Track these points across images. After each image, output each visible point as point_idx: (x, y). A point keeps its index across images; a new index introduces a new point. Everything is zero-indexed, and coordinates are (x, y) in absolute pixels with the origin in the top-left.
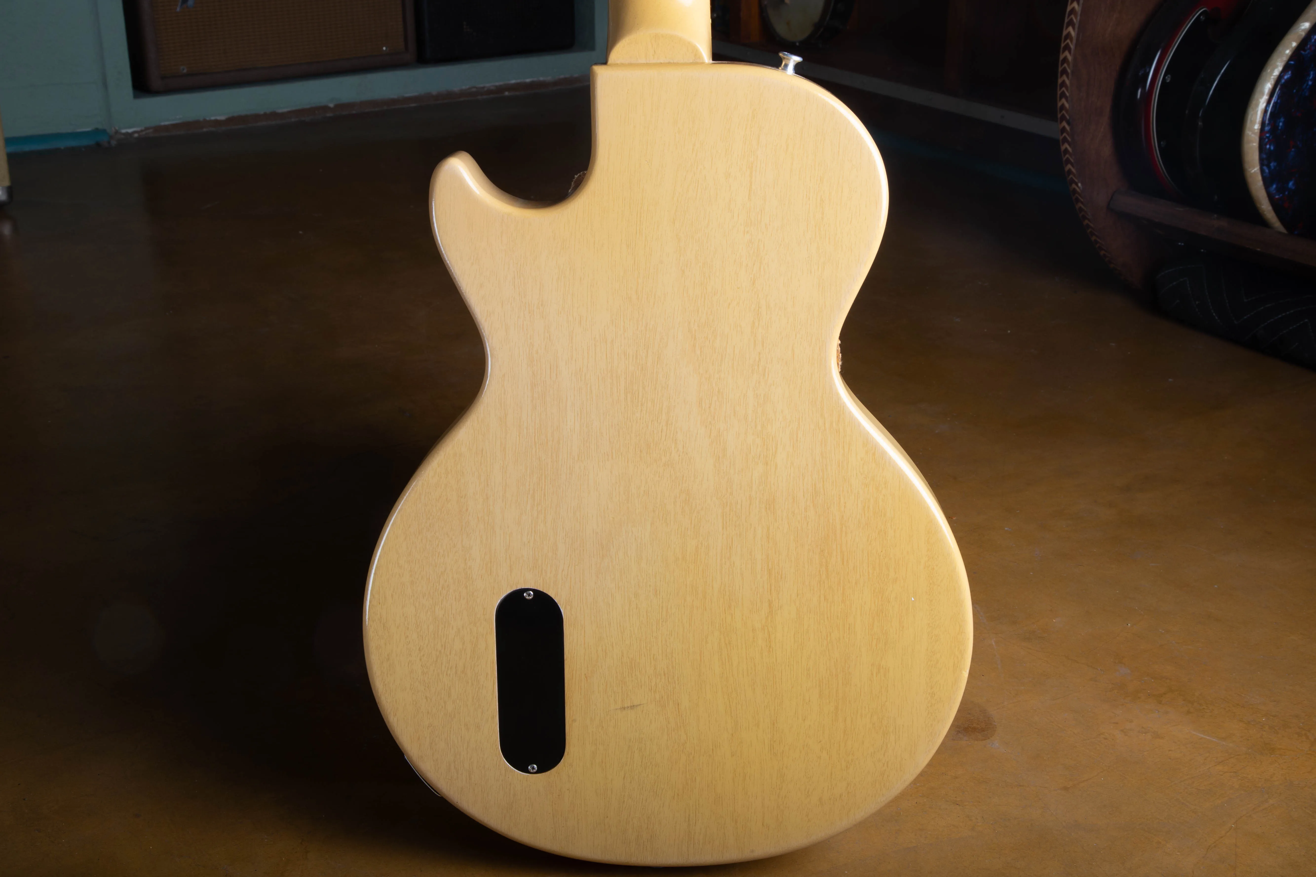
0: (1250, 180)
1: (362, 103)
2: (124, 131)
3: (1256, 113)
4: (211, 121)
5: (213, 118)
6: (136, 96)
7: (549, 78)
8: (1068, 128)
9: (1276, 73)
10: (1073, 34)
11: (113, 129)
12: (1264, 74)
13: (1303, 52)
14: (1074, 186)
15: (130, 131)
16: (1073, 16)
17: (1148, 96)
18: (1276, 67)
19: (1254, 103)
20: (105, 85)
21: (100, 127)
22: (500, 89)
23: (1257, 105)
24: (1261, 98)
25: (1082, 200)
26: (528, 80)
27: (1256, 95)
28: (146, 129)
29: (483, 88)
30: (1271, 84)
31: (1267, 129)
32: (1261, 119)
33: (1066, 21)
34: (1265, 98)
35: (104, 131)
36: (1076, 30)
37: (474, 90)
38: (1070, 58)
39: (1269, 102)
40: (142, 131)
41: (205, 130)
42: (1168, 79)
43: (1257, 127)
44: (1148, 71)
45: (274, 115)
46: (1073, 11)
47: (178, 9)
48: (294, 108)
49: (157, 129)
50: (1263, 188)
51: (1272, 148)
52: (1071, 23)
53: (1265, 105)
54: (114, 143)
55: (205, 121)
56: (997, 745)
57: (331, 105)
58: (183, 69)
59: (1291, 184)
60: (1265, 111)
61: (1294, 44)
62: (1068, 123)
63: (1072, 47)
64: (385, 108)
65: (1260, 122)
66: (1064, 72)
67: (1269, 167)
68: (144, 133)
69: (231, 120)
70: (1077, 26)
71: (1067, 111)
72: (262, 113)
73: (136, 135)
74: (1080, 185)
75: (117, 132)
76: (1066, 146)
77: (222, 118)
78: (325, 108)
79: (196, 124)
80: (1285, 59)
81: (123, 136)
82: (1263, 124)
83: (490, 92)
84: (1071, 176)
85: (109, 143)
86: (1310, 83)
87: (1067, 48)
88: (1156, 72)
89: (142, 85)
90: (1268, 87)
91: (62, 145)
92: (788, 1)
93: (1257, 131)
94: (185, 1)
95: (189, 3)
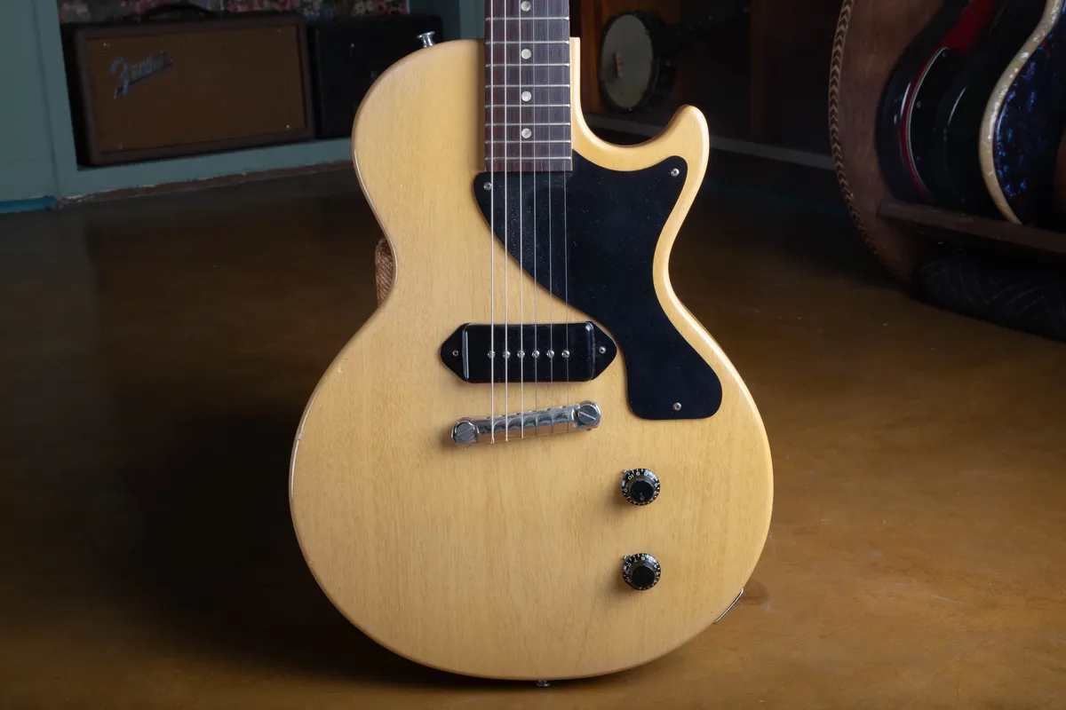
0: (987, 181)
1: (270, 172)
2: (70, 198)
3: (989, 126)
4: (143, 188)
5: (144, 186)
8: (839, 148)
9: (1003, 93)
10: (838, 71)
11: (61, 196)
12: (993, 95)
13: (1024, 77)
14: (847, 196)
15: (74, 197)
16: (837, 57)
17: (902, 119)
18: (1003, 89)
19: (986, 117)
20: (53, 159)
21: (49, 195)
23: (989, 120)
24: (992, 114)
25: (855, 208)
27: (988, 111)
28: (89, 195)
30: (999, 102)
31: (998, 138)
32: (993, 132)
33: (832, 61)
34: (995, 113)
35: (52, 198)
36: (840, 67)
38: (837, 90)
39: (998, 117)
40: (84, 197)
41: (137, 196)
42: (919, 105)
43: (990, 137)
44: (901, 99)
45: (195, 183)
46: (837, 53)
48: (212, 177)
49: (98, 195)
51: (1004, 154)
52: (836, 62)
53: (995, 119)
54: (61, 207)
55: (138, 188)
58: (119, 146)
59: (1022, 185)
60: (996, 125)
61: (1017, 70)
63: (838, 81)
64: (289, 175)
65: (993, 134)
66: (833, 102)
67: (1002, 169)
68: (86, 199)
69: (159, 187)
70: (841, 63)
71: (836, 133)
72: (185, 181)
73: (80, 201)
74: (852, 195)
75: (64, 199)
76: (839, 163)
77: (152, 186)
78: (240, 176)
79: (130, 191)
80: (1010, 82)
81: (68, 202)
82: (995, 135)
84: (845, 188)
85: (57, 207)
86: (1032, 101)
87: (834, 82)
88: (907, 101)
89: (84, 160)
90: (997, 105)
91: (17, 209)
92: (620, 75)
93: (991, 141)
94: (121, 89)
95: (125, 91)
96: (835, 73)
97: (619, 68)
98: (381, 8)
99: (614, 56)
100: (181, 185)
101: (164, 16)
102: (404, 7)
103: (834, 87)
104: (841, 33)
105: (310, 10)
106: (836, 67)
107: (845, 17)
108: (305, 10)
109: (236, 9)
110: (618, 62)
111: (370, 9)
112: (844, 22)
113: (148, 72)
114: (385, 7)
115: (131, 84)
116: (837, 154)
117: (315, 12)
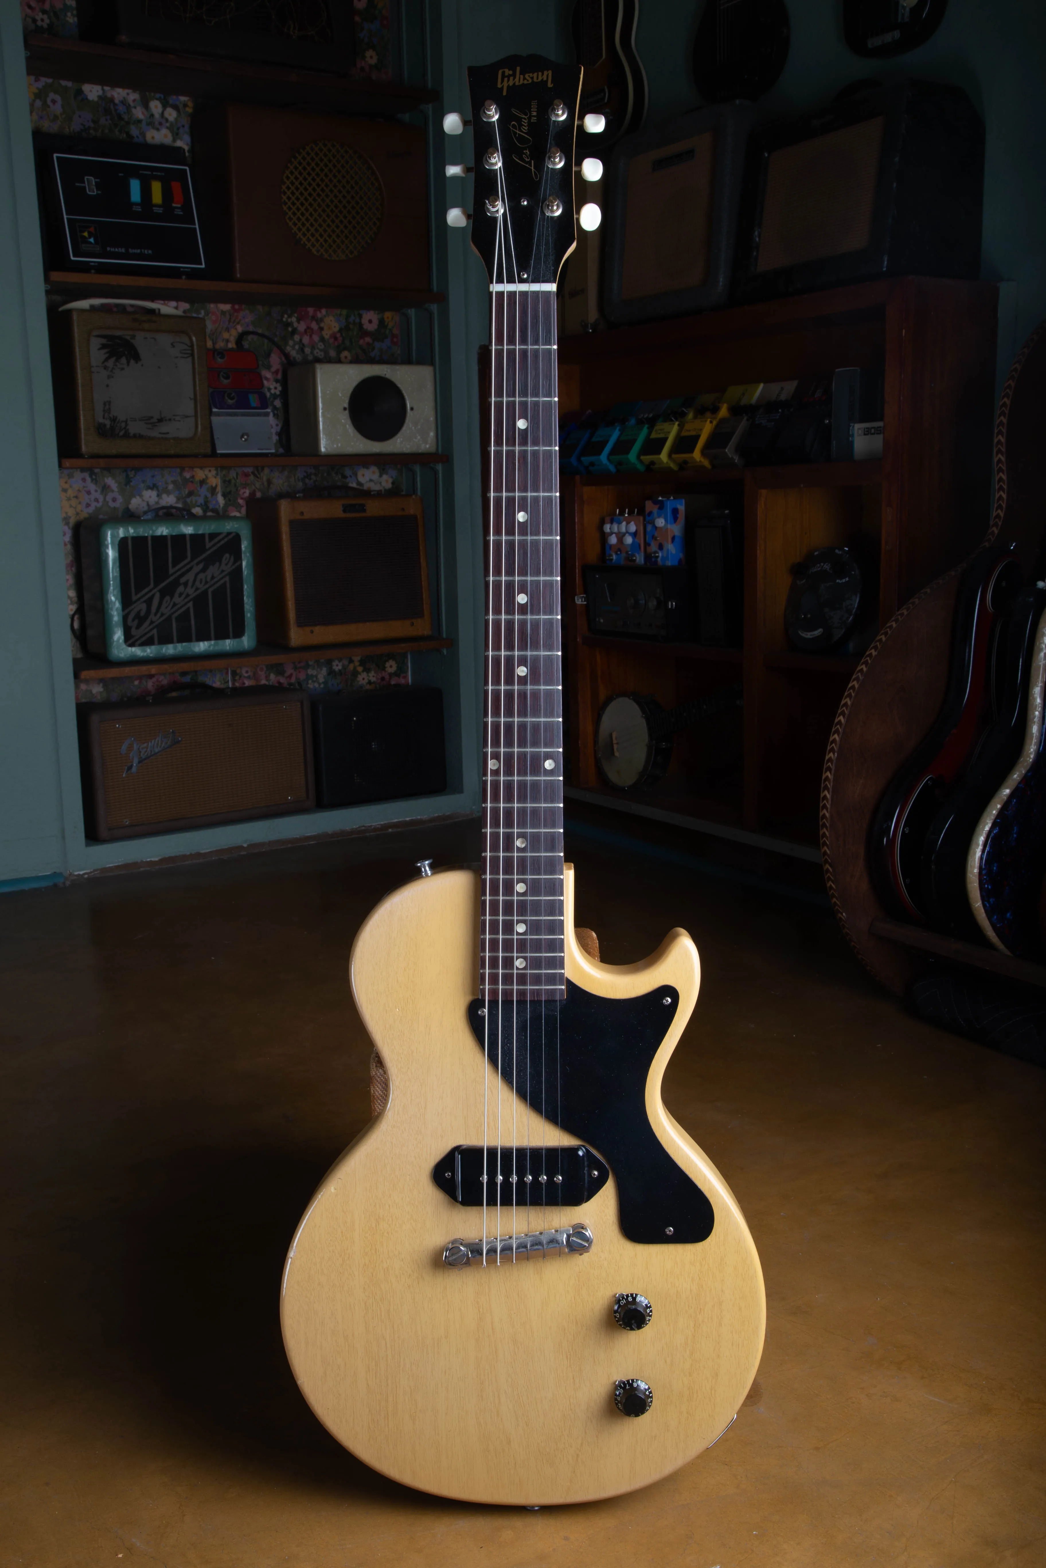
0: (975, 912)
1: (270, 843)
2: (76, 873)
3: (975, 861)
4: (147, 862)
5: (148, 860)
6: (87, 845)
7: (425, 817)
8: (831, 869)
9: (987, 828)
10: (828, 796)
11: (68, 872)
12: (978, 830)
13: (1006, 813)
14: (839, 915)
15: (81, 873)
16: (827, 783)
17: (892, 842)
18: (987, 823)
19: (971, 852)
20: (63, 837)
21: (57, 871)
22: (385, 827)
23: (975, 853)
24: (978, 848)
25: (847, 926)
26: (408, 819)
27: (973, 846)
28: (95, 870)
29: (371, 826)
30: (984, 837)
31: (984, 872)
32: (978, 865)
33: (822, 786)
34: (980, 847)
35: (60, 874)
36: (831, 793)
37: (363, 828)
38: (827, 815)
39: (983, 851)
40: (91, 872)
41: (142, 869)
42: (907, 831)
43: (976, 871)
44: (890, 824)
45: (198, 855)
46: (827, 778)
47: (124, 776)
48: (215, 849)
49: (104, 870)
50: (986, 918)
51: (990, 887)
52: (826, 788)
53: (980, 853)
54: (68, 883)
55: (142, 862)
56: (763, 1410)
57: (245, 845)
58: (126, 822)
59: (1008, 915)
60: (981, 858)
61: (999, 806)
63: (828, 806)
64: (289, 845)
65: (978, 867)
66: (824, 825)
67: (989, 902)
68: (93, 874)
69: (163, 861)
70: (831, 790)
71: (828, 856)
72: (188, 854)
73: (86, 876)
74: (844, 914)
75: (71, 874)
76: (831, 883)
77: (157, 859)
78: (241, 848)
79: (135, 865)
80: (993, 818)
81: (76, 877)
82: (980, 868)
83: (376, 829)
84: (836, 907)
85: (64, 883)
86: (1015, 836)
87: (824, 807)
88: (897, 824)
89: (93, 835)
90: (982, 839)
91: (26, 887)
92: (617, 754)
93: (977, 874)
94: (130, 768)
95: (134, 769)
96: (825, 797)
97: (615, 747)
98: (383, 679)
99: (611, 735)
100: (184, 857)
101: (174, 694)
102: (405, 677)
103: (825, 811)
104: (830, 760)
105: (313, 682)
106: (826, 792)
107: (834, 745)
108: (310, 682)
109: (244, 684)
110: (614, 741)
111: (373, 679)
112: (832, 750)
113: (157, 750)
114: (387, 677)
115: (140, 762)
116: (829, 874)
117: (320, 684)
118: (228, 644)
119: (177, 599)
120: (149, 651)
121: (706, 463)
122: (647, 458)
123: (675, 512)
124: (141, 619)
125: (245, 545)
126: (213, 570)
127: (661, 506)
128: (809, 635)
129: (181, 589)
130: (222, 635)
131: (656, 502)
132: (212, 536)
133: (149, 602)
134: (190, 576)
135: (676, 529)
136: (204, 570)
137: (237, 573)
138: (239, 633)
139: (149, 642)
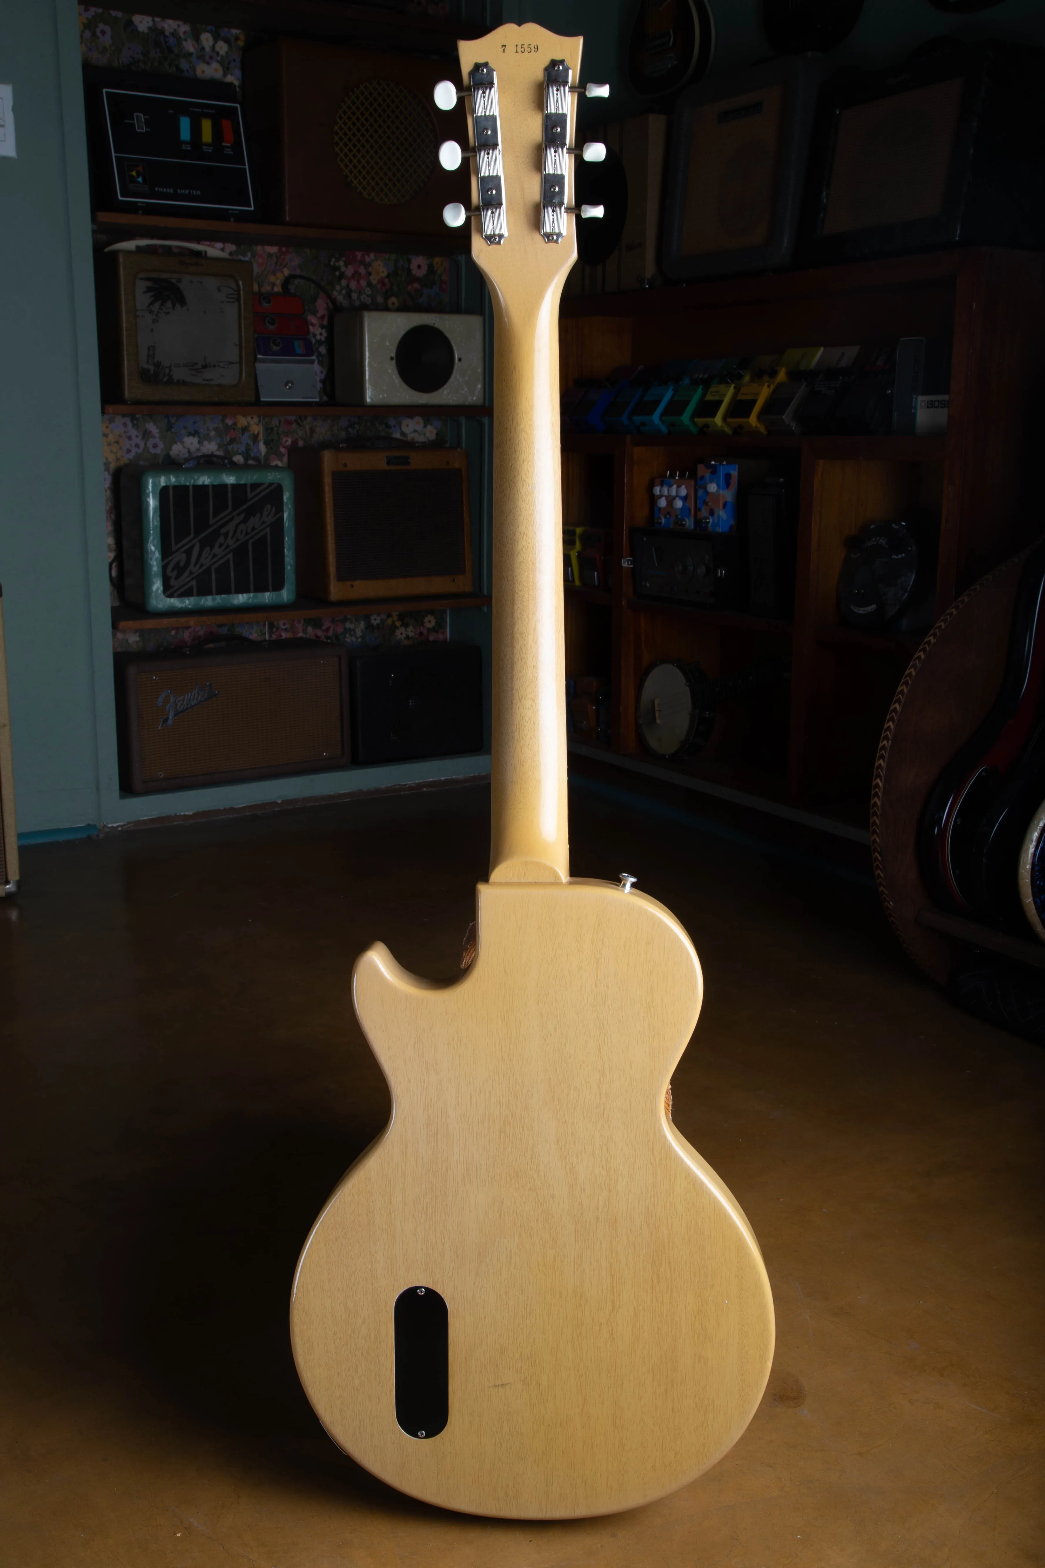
0: (1026, 908)
1: (305, 799)
2: (110, 825)
3: (1028, 857)
4: (180, 816)
5: (182, 814)
6: (122, 797)
7: (461, 777)
9: (1041, 824)
10: (881, 784)
11: (102, 824)
12: (1032, 825)
14: (886, 903)
15: (115, 825)
16: (880, 770)
17: (943, 831)
18: (1042, 819)
19: (1025, 847)
20: (98, 789)
21: (91, 823)
22: (420, 786)
23: (1028, 849)
24: (1031, 844)
25: (894, 915)
26: (443, 778)
27: (1027, 842)
28: (129, 823)
29: (405, 785)
30: (1038, 833)
31: (1036, 868)
32: (1031, 861)
33: (875, 773)
34: (1034, 843)
35: (94, 826)
36: (883, 781)
37: (398, 787)
38: (879, 803)
39: (1037, 847)
40: (124, 825)
41: (175, 823)
42: (959, 822)
43: (1028, 867)
44: (942, 815)
45: (232, 810)
46: (880, 766)
47: (160, 728)
48: (248, 804)
49: (138, 823)
50: (1036, 915)
51: (1042, 884)
52: (878, 776)
53: (1033, 849)
54: (101, 836)
55: (175, 815)
56: (806, 1412)
57: (279, 801)
58: (161, 775)
60: (1034, 855)
62: (879, 853)
63: (881, 794)
64: (324, 802)
65: (1031, 863)
66: (875, 814)
67: (1040, 899)
68: (126, 827)
69: (196, 815)
70: (883, 778)
72: (222, 808)
73: (120, 829)
74: (891, 903)
75: (105, 826)
76: (879, 872)
77: (190, 813)
78: (275, 804)
79: (168, 818)
81: (109, 830)
82: (1033, 864)
83: (410, 788)
84: (884, 896)
85: (98, 836)
87: (876, 794)
88: (949, 814)
89: (127, 788)
90: (1036, 835)
91: (61, 838)
92: (658, 721)
93: (1029, 870)
94: (166, 720)
95: (170, 722)
96: (877, 785)
97: (657, 714)
98: (421, 634)
99: (653, 702)
100: (218, 812)
101: (211, 646)
102: (444, 633)
103: (876, 799)
104: (884, 747)
105: (351, 635)
106: (878, 780)
107: (888, 732)
108: (348, 635)
109: (281, 636)
110: (657, 708)
111: (411, 634)
112: (886, 738)
113: (193, 703)
114: (425, 632)
115: (176, 715)
116: (877, 863)
117: (357, 638)
118: (267, 597)
119: (216, 550)
120: (188, 603)
121: (762, 429)
122: (700, 421)
123: (728, 477)
124: (180, 570)
125: (287, 496)
126: (254, 521)
127: (714, 471)
128: (861, 611)
129: (221, 540)
130: (260, 588)
131: (709, 466)
132: (255, 486)
133: (189, 553)
134: (231, 527)
135: (728, 495)
136: (244, 521)
137: (278, 525)
138: (278, 586)
139: (188, 593)
